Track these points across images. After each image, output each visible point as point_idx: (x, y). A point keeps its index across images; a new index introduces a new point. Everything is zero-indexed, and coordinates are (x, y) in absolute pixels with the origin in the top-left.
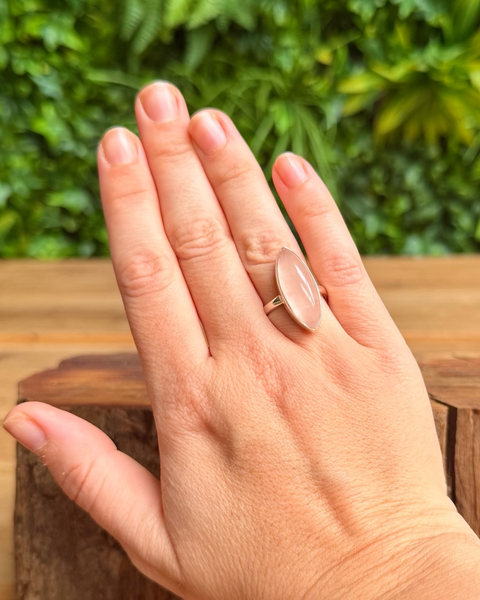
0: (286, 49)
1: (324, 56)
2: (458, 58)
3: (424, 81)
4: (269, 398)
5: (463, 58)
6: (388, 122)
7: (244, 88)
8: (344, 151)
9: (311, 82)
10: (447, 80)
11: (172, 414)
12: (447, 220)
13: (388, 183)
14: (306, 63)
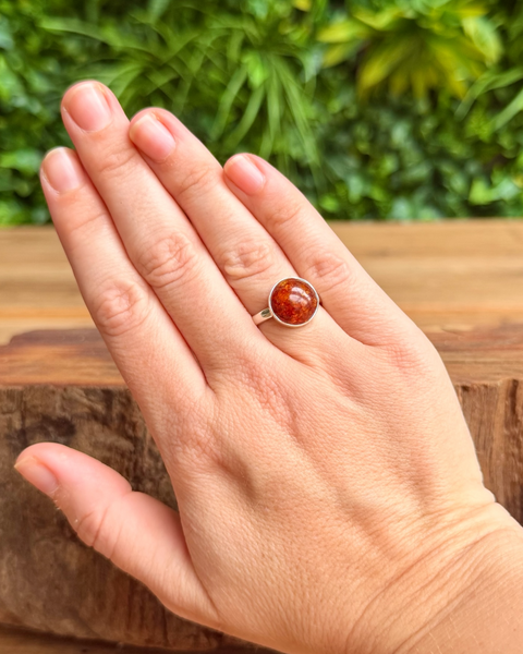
1: (302, 2)
3: (412, 28)
4: (280, 428)
6: (373, 74)
7: (214, 37)
8: (325, 106)
9: (287, 30)
10: (437, 28)
11: (180, 458)
12: (437, 182)
13: (373, 141)
14: (282, 9)
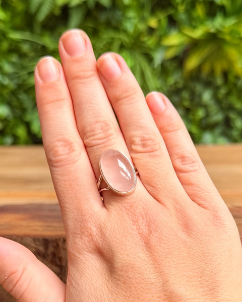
0: (130, 19)
1: (153, 23)
2: (234, 24)
3: (214, 38)
5: (237, 24)
6: (192, 63)
7: (104, 42)
8: (165, 81)
9: (145, 39)
10: (228, 38)
11: (78, 241)
12: (228, 123)
13: (192, 100)
14: (142, 27)
